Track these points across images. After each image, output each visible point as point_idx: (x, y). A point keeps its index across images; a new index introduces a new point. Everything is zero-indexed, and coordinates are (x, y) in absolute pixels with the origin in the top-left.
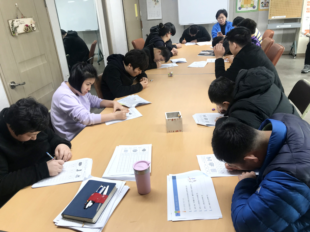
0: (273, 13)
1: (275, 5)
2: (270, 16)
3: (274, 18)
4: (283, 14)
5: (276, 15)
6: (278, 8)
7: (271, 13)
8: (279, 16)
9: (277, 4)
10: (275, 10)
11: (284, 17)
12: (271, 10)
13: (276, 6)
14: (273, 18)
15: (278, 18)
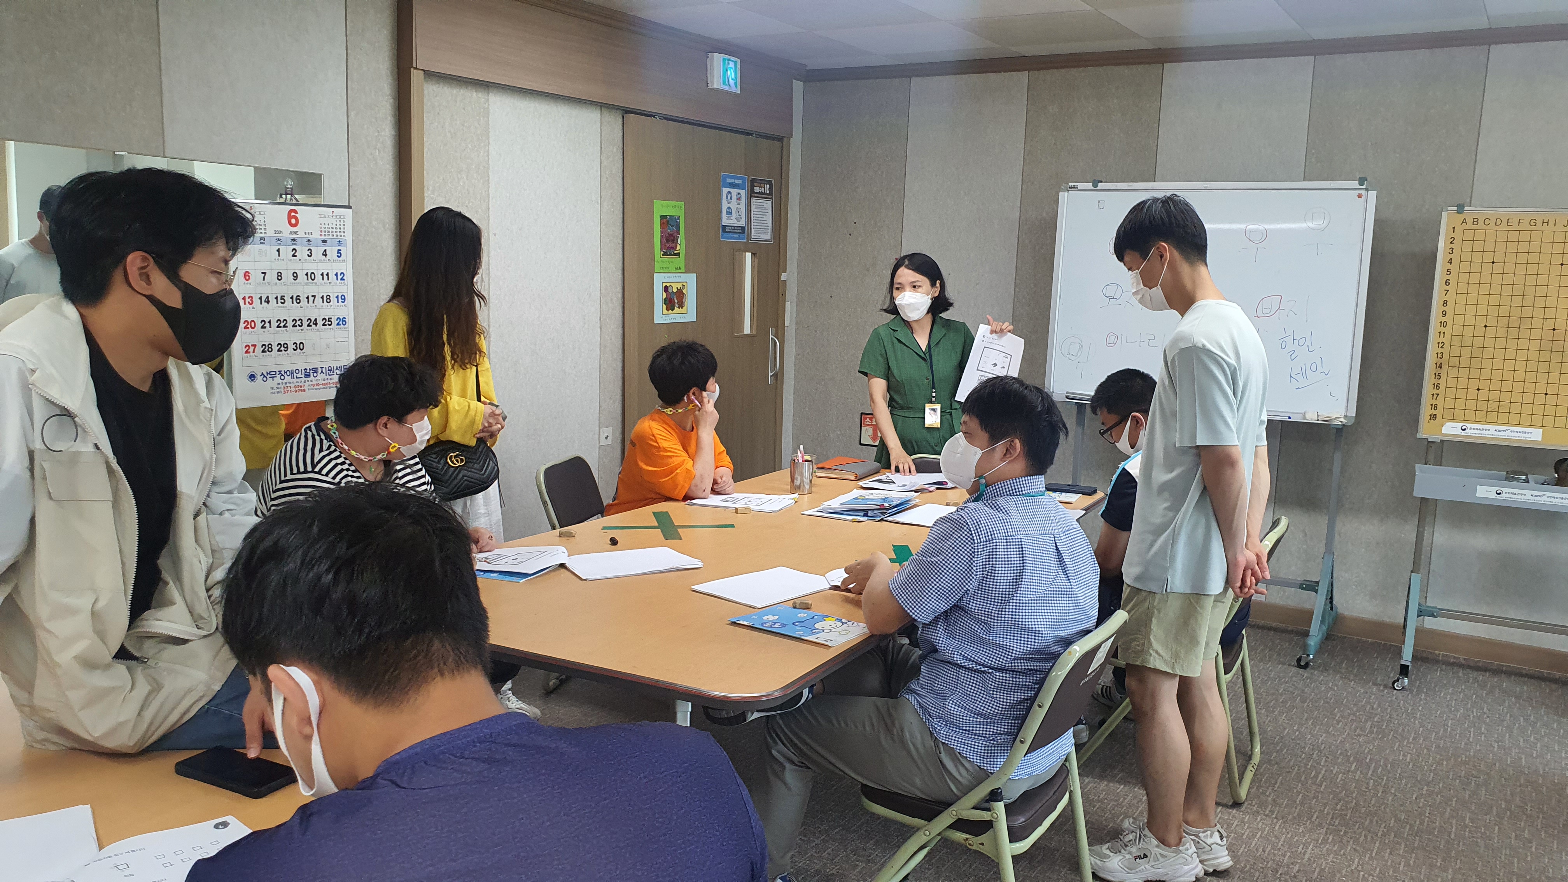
0: (1450, 403)
1: (1466, 352)
2: (1433, 417)
3: (1459, 432)
4: (1525, 419)
5: (1470, 415)
6: (1486, 374)
7: (1440, 402)
8: (1493, 428)
9: (1477, 353)
10: (1462, 383)
11: (1533, 436)
12: (1442, 382)
13: (1475, 363)
14: (1451, 430)
15: (1487, 434)
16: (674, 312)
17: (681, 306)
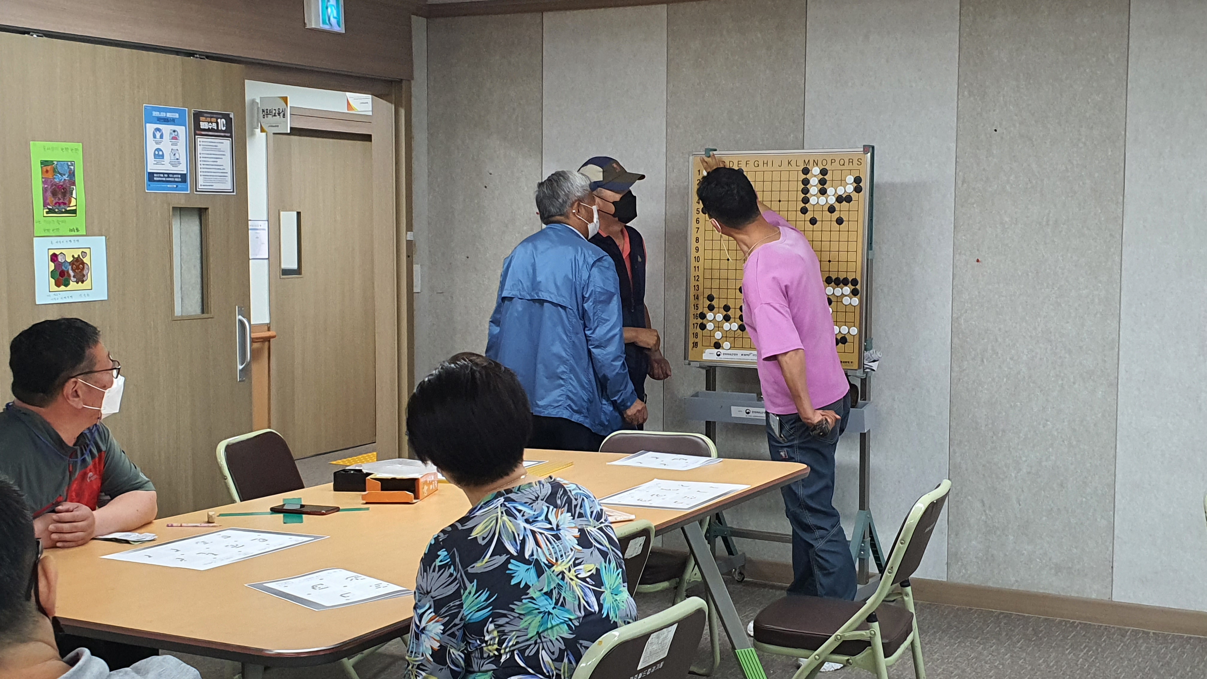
16: (68, 288)
17: (81, 279)
